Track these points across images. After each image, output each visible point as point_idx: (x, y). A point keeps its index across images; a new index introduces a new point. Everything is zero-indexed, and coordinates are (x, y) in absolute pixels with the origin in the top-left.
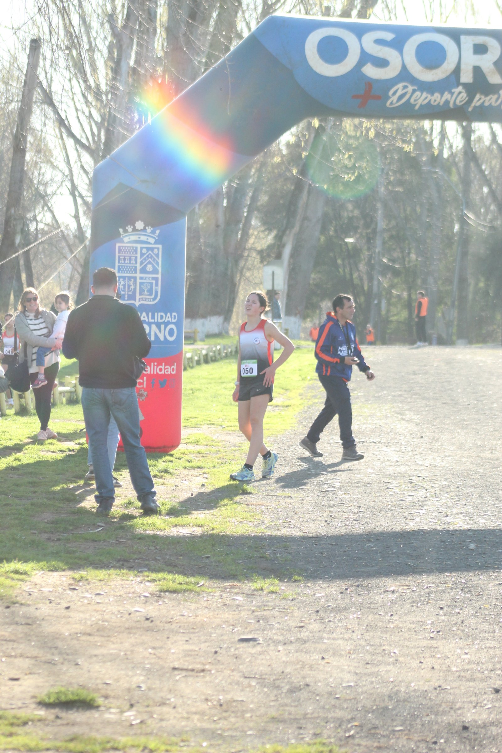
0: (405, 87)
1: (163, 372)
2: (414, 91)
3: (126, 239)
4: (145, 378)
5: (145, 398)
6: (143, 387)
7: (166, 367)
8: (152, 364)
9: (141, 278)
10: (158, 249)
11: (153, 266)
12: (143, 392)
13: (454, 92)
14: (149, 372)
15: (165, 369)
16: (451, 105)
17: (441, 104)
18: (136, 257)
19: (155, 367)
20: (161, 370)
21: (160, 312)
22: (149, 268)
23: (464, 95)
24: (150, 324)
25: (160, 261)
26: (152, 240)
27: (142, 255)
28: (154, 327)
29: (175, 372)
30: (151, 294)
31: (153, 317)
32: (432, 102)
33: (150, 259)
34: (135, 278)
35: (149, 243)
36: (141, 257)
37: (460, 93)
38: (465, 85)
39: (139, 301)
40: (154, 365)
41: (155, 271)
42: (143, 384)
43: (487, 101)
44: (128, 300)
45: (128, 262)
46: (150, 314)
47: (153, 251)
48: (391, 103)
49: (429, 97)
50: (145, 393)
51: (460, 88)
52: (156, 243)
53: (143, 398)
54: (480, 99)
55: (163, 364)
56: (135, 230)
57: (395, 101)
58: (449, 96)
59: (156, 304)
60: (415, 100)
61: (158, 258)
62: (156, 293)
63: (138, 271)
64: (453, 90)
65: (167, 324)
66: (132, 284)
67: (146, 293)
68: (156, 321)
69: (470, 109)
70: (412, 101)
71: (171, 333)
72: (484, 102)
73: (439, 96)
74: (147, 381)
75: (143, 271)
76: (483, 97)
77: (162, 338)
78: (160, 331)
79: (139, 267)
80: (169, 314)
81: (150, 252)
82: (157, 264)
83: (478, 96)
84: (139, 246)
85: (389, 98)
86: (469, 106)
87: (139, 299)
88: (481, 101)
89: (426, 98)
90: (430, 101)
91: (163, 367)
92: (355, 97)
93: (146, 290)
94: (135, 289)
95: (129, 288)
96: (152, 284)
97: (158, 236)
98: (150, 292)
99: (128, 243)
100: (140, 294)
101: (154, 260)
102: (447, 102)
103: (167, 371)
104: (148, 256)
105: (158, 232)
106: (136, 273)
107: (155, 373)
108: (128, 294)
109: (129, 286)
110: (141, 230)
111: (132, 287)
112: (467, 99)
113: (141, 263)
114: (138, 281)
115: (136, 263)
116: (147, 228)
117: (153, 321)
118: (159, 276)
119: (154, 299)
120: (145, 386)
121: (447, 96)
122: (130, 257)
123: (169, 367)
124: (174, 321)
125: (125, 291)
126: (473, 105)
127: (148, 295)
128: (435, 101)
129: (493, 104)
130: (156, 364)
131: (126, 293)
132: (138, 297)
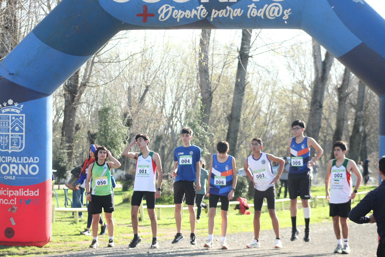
0: (167, 7)
1: (28, 195)
2: (173, 10)
3: (3, 111)
4: (15, 199)
5: (16, 211)
6: (14, 204)
7: (30, 191)
8: (20, 190)
9: (12, 135)
10: (23, 117)
11: (19, 127)
12: (14, 207)
13: (198, 9)
14: (18, 195)
15: (29, 193)
16: (199, 18)
17: (192, 17)
18: (9, 122)
19: (22, 191)
20: (26, 193)
21: (25, 156)
22: (17, 129)
23: (205, 10)
24: (18, 164)
25: (24, 124)
26: (18, 111)
27: (12, 120)
28: (20, 166)
29: (38, 195)
30: (18, 146)
31: (20, 160)
32: (186, 16)
33: (17, 123)
34: (8, 135)
35: (17, 113)
36: (11, 123)
37: (202, 9)
38: (205, 4)
39: (11, 150)
40: (21, 190)
41: (21, 131)
42: (14, 202)
43: (220, 14)
44: (5, 149)
45: (4, 125)
46: (18, 158)
47: (19, 118)
48: (162, 19)
49: (184, 13)
50: (16, 208)
51: (202, 6)
52: (20, 113)
53: (15, 211)
54: (215, 13)
55: (28, 190)
56: (8, 105)
57: (163, 17)
58: (196, 12)
59: (21, 152)
60: (176, 16)
61: (23, 123)
62: (22, 144)
63: (10, 131)
64: (197, 8)
65: (30, 164)
66: (7, 139)
67: (15, 144)
68: (22, 162)
69: (212, 20)
70: (174, 16)
71: (34, 170)
72: (218, 14)
73: (190, 12)
74: (16, 200)
75: (13, 131)
76: (217, 11)
77: (26, 173)
78: (25, 169)
79: (10, 129)
80: (31, 158)
81: (17, 119)
82: (22, 126)
83: (214, 11)
84: (10, 115)
85: (160, 15)
86: (210, 18)
87: (11, 148)
88: (217, 14)
89: (182, 14)
90: (185, 15)
91: (28, 192)
92: (138, 15)
93: (15, 143)
94: (8, 142)
95: (5, 142)
96: (19, 139)
97: (22, 108)
98: (18, 144)
99: (4, 113)
100: (12, 146)
101: (20, 123)
102: (195, 16)
103: (31, 194)
104: (16, 121)
105: (22, 106)
106: (9, 132)
107: (22, 195)
108: (5, 146)
109: (5, 140)
110: (11, 105)
111: (7, 141)
112: (207, 13)
113: (12, 126)
114: (10, 137)
115: (9, 126)
116: (15, 103)
117: (20, 162)
118: (24, 134)
119: (20, 149)
120: (15, 204)
121: (194, 12)
122: (5, 122)
123: (33, 192)
124: (35, 162)
125: (3, 144)
126: (212, 17)
127: (16, 146)
128: (188, 15)
129: (225, 16)
130: (22, 189)
131: (4, 145)
132: (10, 147)
